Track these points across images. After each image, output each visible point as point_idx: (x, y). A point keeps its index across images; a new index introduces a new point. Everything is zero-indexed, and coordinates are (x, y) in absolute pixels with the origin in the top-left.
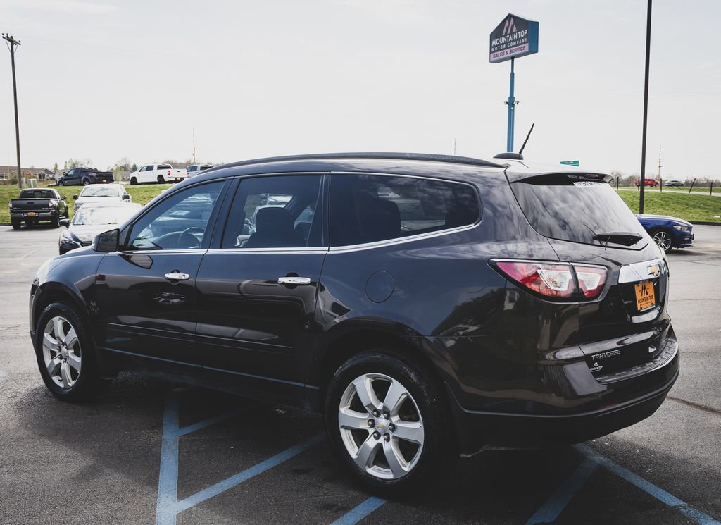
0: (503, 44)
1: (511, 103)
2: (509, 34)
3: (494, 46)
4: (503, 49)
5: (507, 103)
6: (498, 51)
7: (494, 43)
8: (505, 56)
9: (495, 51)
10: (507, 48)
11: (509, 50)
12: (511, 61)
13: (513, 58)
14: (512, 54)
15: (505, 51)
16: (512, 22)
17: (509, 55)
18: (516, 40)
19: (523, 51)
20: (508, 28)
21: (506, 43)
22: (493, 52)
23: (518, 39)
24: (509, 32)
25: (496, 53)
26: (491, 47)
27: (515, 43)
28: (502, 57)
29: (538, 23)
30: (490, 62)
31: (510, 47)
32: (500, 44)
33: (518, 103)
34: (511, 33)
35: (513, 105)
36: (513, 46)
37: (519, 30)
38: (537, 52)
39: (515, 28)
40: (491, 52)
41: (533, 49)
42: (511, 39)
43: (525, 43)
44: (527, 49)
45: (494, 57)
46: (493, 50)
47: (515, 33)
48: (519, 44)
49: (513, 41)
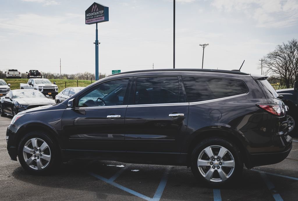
0: (92, 16)
1: (97, 43)
2: (95, 12)
3: (88, 17)
4: (92, 18)
5: (95, 43)
6: (89, 19)
7: (87, 15)
8: (93, 21)
9: (88, 19)
10: (94, 18)
11: (95, 19)
12: (96, 24)
13: (97, 23)
14: (96, 21)
15: (93, 19)
16: (96, 6)
17: (95, 21)
18: (98, 15)
19: (102, 20)
20: (94, 9)
21: (93, 16)
22: (87, 19)
23: (99, 14)
24: (94, 11)
25: (88, 20)
26: (86, 17)
27: (98, 16)
28: (92, 22)
29: (108, 8)
30: (86, 24)
31: (96, 18)
32: (90, 16)
33: (100, 43)
34: (96, 11)
35: (98, 44)
36: (97, 17)
37: (99, 10)
38: (108, 21)
39: (97, 9)
40: (86, 19)
41: (107, 19)
42: (95, 14)
43: (102, 16)
44: (103, 19)
45: (88, 22)
46: (87, 18)
47: (98, 11)
48: (100, 17)
49: (97, 15)
